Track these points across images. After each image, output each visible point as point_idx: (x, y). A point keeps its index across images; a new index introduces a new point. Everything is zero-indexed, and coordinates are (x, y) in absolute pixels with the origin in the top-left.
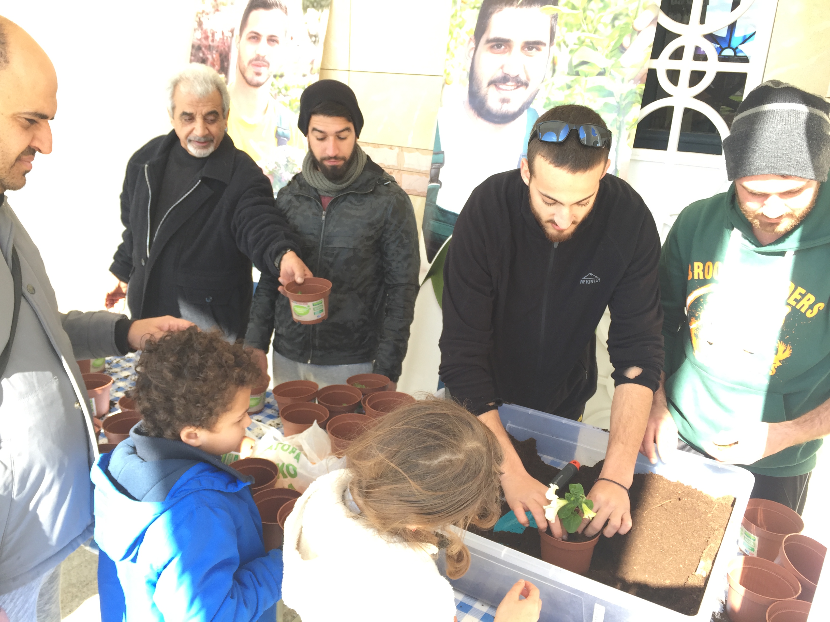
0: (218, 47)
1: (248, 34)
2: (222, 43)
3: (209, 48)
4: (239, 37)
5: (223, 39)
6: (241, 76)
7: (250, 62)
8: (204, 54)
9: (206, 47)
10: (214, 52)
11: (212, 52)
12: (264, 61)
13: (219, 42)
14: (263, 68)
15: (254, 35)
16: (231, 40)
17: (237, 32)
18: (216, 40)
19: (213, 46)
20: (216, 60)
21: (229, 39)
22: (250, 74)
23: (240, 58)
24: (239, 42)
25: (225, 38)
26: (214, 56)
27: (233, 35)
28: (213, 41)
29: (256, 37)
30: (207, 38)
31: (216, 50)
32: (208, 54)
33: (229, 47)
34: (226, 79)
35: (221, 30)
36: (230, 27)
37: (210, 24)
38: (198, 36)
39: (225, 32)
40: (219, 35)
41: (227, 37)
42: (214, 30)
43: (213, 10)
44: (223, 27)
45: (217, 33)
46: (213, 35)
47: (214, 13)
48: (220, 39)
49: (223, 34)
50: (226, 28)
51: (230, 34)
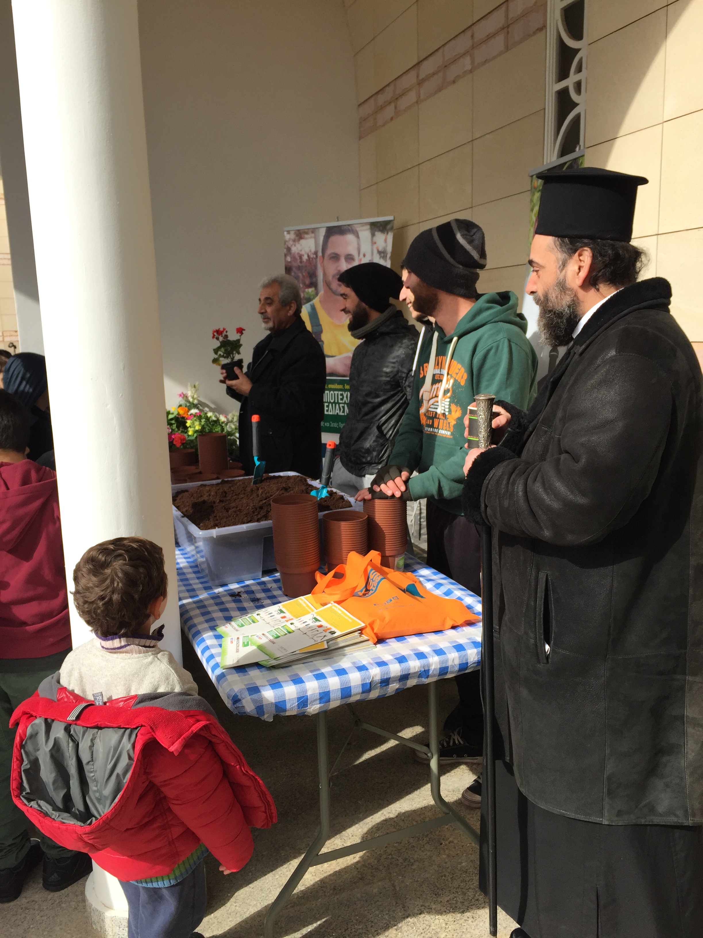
0: (306, 266)
1: (329, 255)
2: (309, 263)
3: (298, 267)
4: (322, 258)
5: (309, 260)
6: (328, 288)
7: (334, 276)
9: (296, 267)
10: (303, 271)
13: (306, 263)
15: (334, 255)
17: (320, 254)
18: (304, 261)
19: (302, 267)
20: (305, 277)
21: (314, 260)
22: (334, 286)
23: (325, 274)
24: (323, 262)
25: (311, 259)
26: (304, 274)
27: (317, 257)
28: (301, 262)
29: (335, 257)
30: (295, 260)
31: (305, 269)
35: (306, 253)
36: (313, 250)
37: (297, 249)
38: (289, 259)
39: (309, 254)
40: (305, 258)
41: (312, 258)
42: (301, 253)
43: (297, 238)
44: (307, 250)
45: (303, 255)
46: (301, 257)
47: (299, 240)
48: (307, 260)
49: (308, 256)
50: (310, 251)
51: (315, 256)
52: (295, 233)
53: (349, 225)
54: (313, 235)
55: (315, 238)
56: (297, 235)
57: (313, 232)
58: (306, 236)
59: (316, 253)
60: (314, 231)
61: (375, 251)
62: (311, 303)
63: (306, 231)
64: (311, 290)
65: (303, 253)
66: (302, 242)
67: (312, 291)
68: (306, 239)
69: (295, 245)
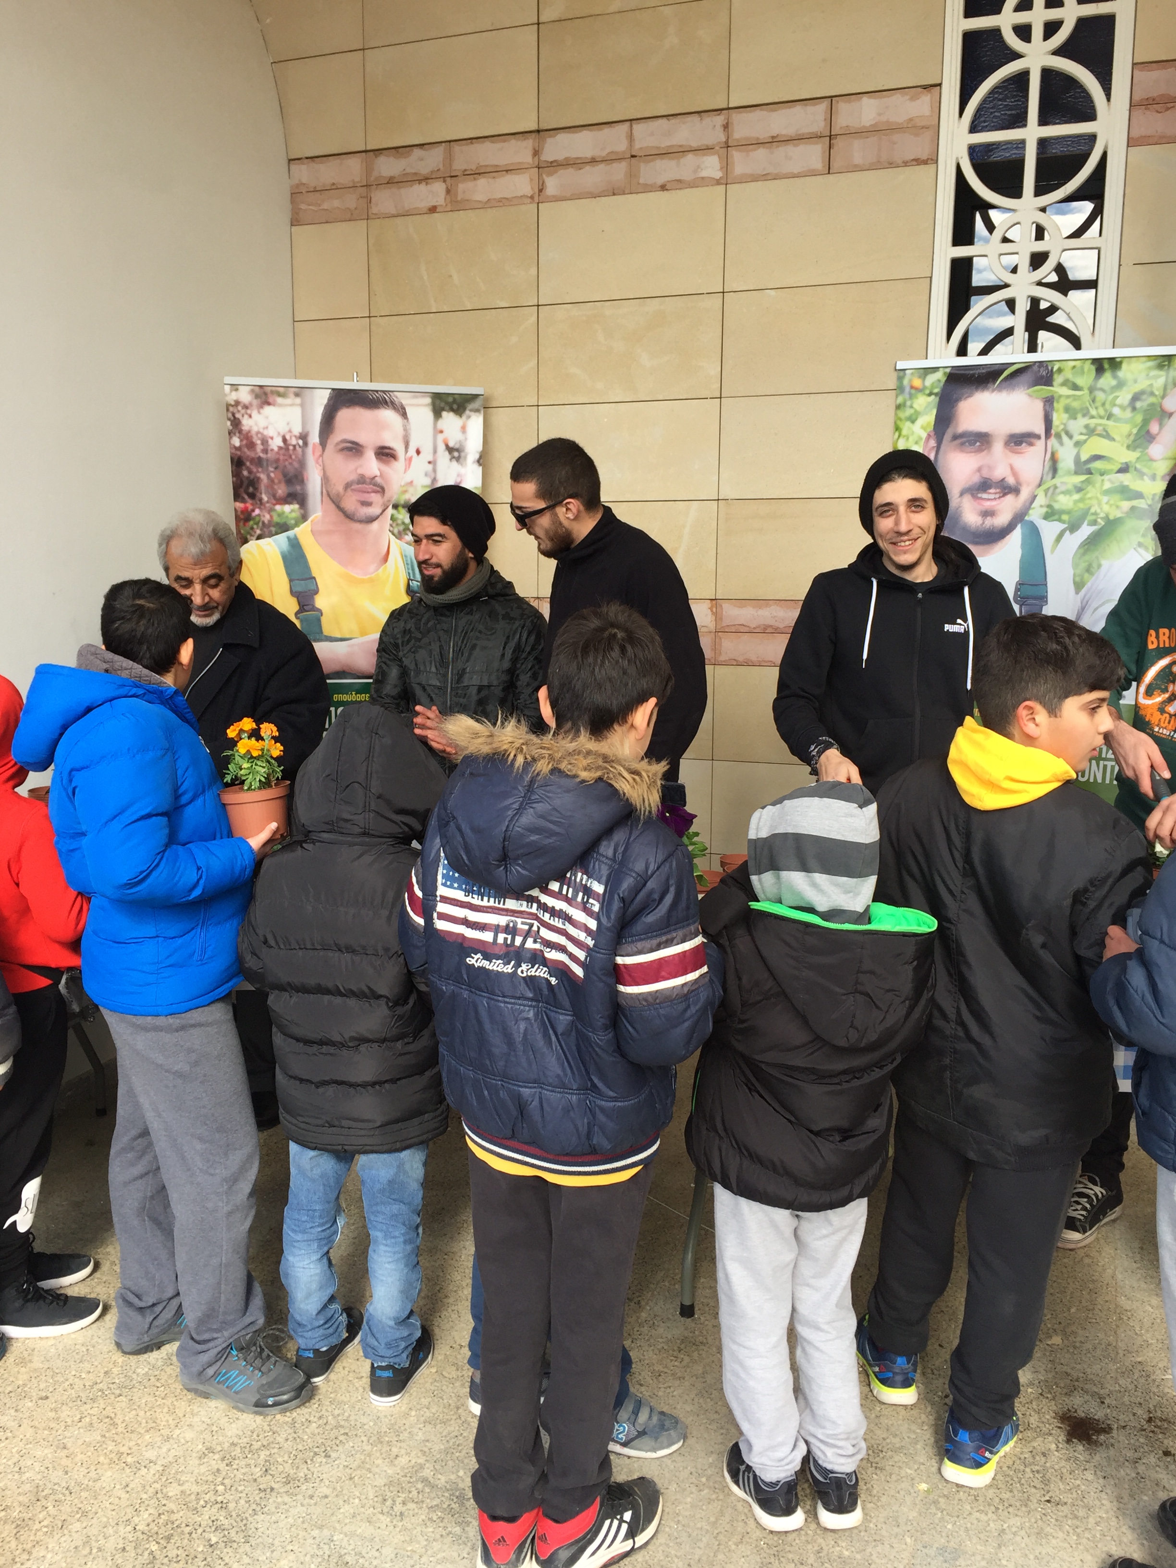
0: (277, 460)
1: (337, 444)
2: (284, 455)
3: (259, 462)
4: (320, 448)
5: (287, 449)
6: (332, 507)
7: (348, 486)
8: (250, 472)
9: (252, 460)
10: (271, 469)
11: (267, 470)
12: (375, 485)
13: (278, 453)
14: (373, 495)
15: (349, 445)
16: (304, 454)
17: (314, 438)
18: (272, 450)
19: (267, 460)
20: (276, 481)
21: (299, 449)
22: (350, 503)
23: (325, 479)
24: (321, 456)
25: (291, 448)
26: (272, 475)
27: (306, 444)
28: (265, 451)
29: (354, 449)
30: (251, 445)
31: (274, 466)
32: (258, 472)
33: (302, 464)
34: (302, 511)
35: (279, 433)
36: (297, 430)
37: (256, 424)
38: (236, 442)
39: (288, 437)
40: (276, 443)
41: (294, 446)
42: (265, 432)
43: (255, 402)
44: (283, 429)
45: (272, 438)
46: (265, 441)
47: (261, 407)
48: (280, 448)
49: (285, 440)
50: (290, 431)
51: (301, 442)
52: (252, 391)
53: (384, 392)
54: (298, 400)
55: (302, 405)
56: (257, 396)
57: (297, 395)
58: (280, 400)
59: (304, 437)
60: (299, 392)
61: (441, 447)
62: (290, 533)
63: (281, 390)
64: (290, 510)
65: (270, 432)
66: (268, 409)
67: (292, 511)
68: (281, 405)
69: (250, 416)
